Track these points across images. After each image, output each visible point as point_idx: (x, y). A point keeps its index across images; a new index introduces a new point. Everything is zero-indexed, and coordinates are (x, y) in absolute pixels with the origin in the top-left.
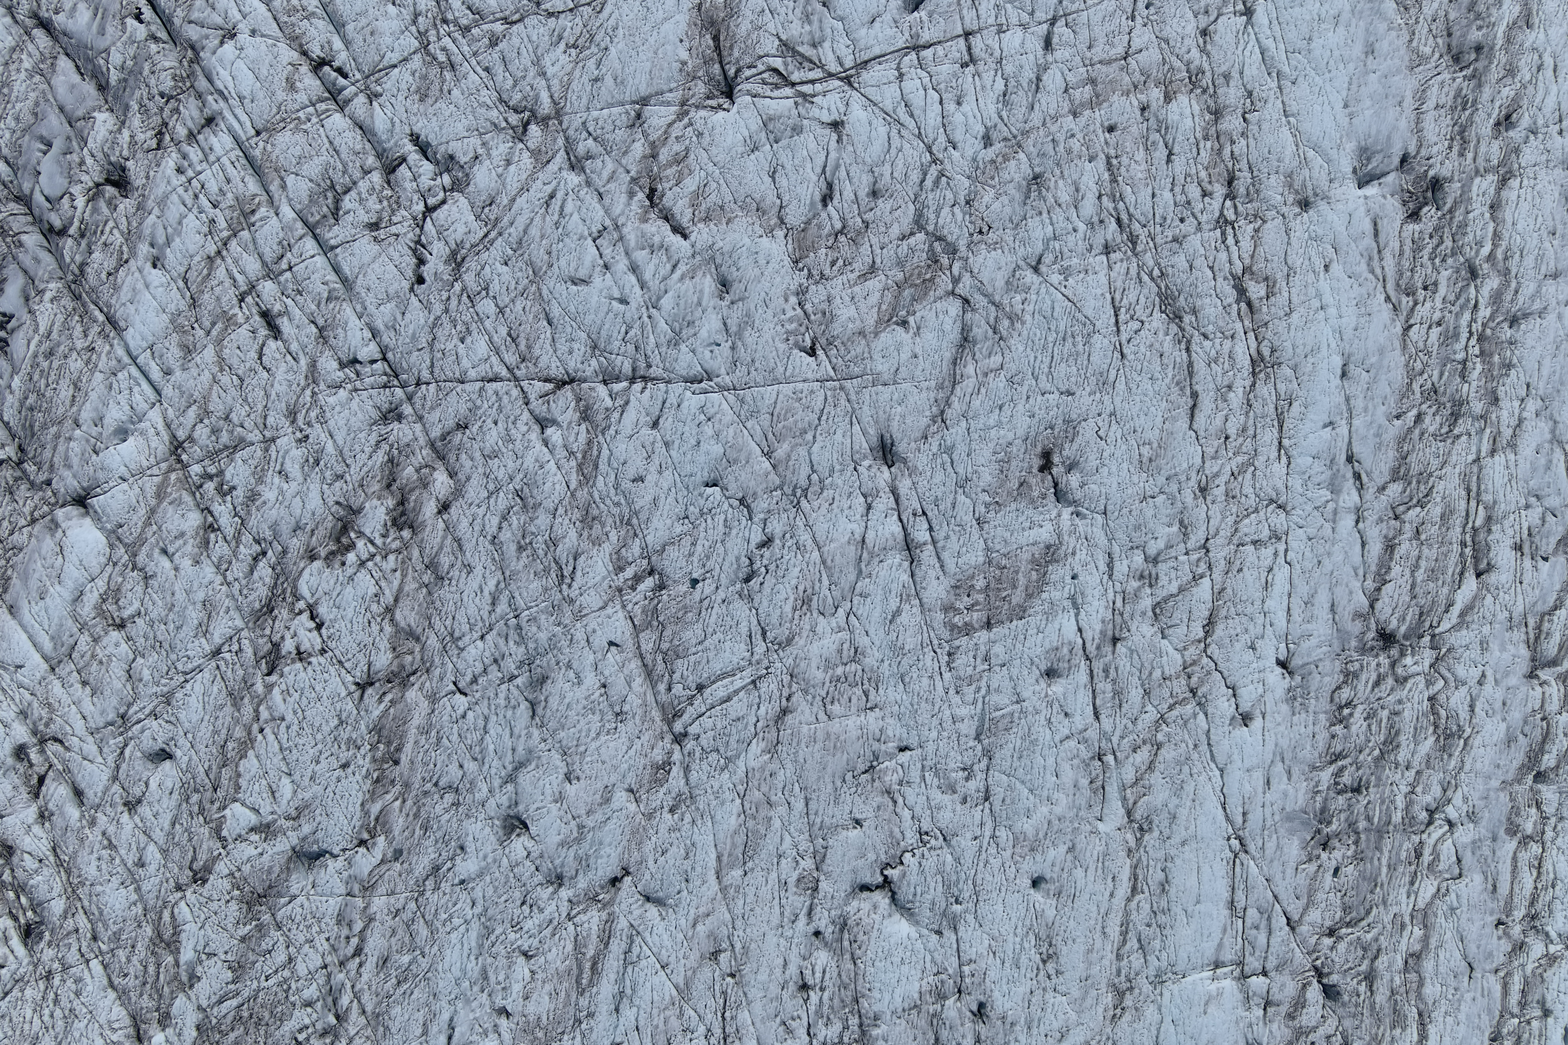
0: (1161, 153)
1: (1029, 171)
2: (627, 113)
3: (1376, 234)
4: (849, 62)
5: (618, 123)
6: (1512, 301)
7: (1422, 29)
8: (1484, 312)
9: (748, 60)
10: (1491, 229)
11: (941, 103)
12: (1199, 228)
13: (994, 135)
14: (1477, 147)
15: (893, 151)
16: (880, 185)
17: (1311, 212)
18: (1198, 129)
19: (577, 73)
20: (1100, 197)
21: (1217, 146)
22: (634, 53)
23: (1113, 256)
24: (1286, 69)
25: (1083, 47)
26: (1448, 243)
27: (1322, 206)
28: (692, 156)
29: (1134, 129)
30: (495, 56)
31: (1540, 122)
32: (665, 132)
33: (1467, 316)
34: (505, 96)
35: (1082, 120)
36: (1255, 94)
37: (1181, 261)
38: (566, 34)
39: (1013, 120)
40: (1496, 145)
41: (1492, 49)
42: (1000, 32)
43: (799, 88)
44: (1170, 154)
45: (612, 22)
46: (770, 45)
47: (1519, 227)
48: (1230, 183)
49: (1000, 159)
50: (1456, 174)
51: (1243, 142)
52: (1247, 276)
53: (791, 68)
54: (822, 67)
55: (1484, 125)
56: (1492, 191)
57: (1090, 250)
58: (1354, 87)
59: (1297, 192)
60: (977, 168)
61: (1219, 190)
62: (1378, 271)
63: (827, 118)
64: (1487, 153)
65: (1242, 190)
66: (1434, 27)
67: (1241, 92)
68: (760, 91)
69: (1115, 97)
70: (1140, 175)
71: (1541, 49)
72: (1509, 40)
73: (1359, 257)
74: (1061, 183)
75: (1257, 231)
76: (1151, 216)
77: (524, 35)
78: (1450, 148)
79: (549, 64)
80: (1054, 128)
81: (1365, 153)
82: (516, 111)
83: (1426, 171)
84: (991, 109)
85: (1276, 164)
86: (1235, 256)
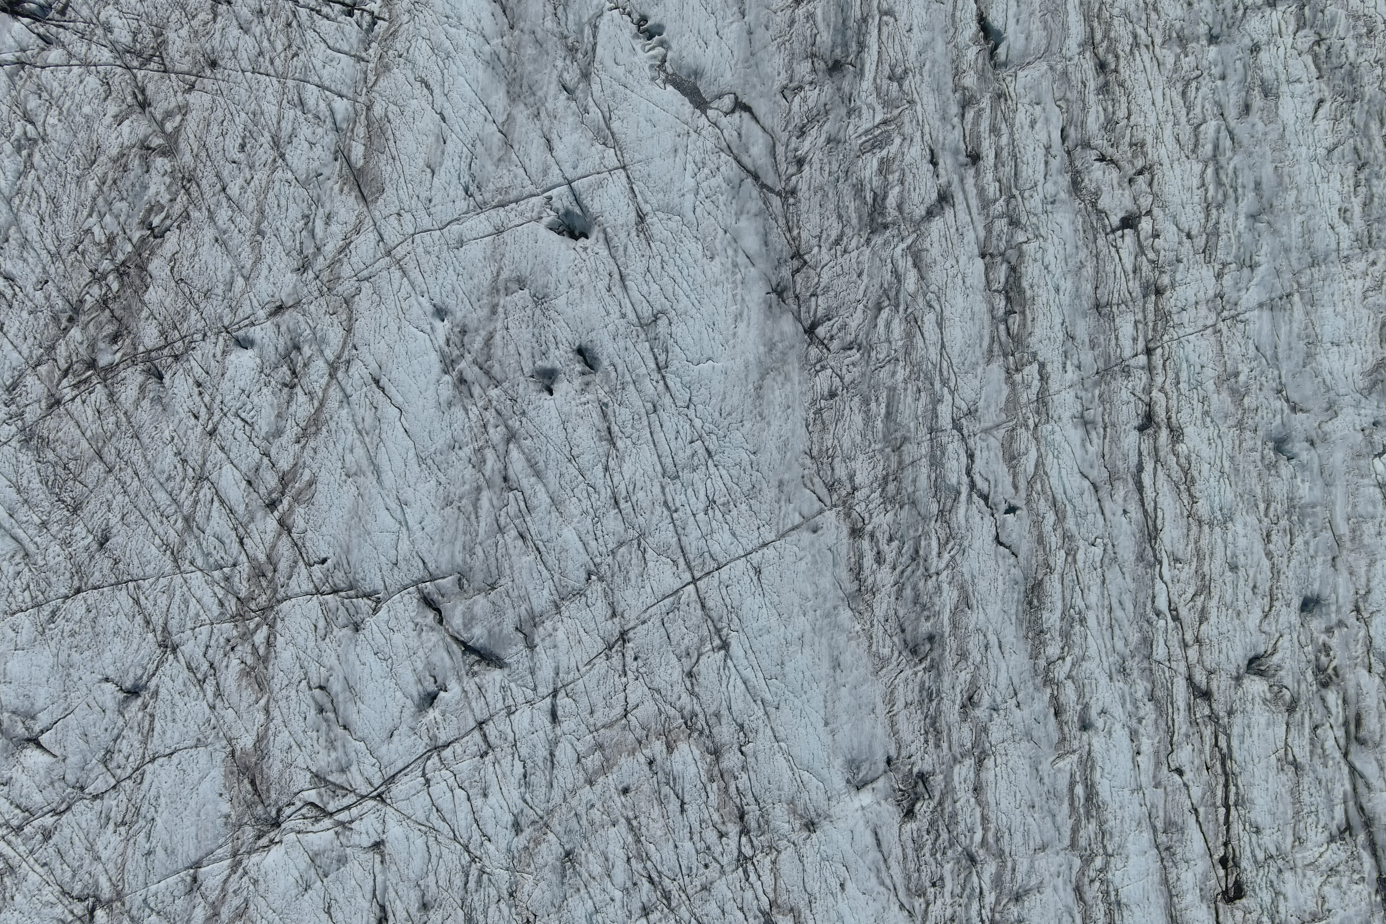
0: (674, 805)
1: (561, 850)
2: (183, 880)
3: (879, 844)
4: (377, 781)
5: (176, 893)
6: (1012, 880)
7: (878, 631)
8: (990, 898)
9: (285, 799)
10: (978, 815)
11: (469, 799)
12: (723, 872)
13: (523, 821)
14: (949, 736)
15: (434, 860)
16: (428, 898)
17: (818, 832)
18: (702, 773)
19: (130, 851)
20: (629, 859)
21: (722, 784)
22: (178, 820)
23: (651, 917)
24: (768, 697)
25: (585, 714)
26: (944, 836)
27: (826, 825)
28: (252, 907)
29: (646, 788)
30: (51, 850)
31: (999, 699)
32: (223, 890)
33: (975, 906)
34: (67, 889)
35: (598, 788)
36: (746, 726)
37: (712, 908)
38: (112, 814)
39: (536, 801)
40: (966, 728)
41: (942, 636)
42: (509, 714)
43: (337, 817)
44: (683, 804)
45: (153, 792)
46: (302, 780)
47: (1002, 806)
48: (742, 817)
49: (532, 845)
50: (937, 766)
51: (745, 776)
52: (774, 910)
53: (325, 798)
54: (354, 791)
55: (951, 712)
56: (972, 775)
57: (630, 917)
58: (829, 704)
59: (801, 817)
60: (513, 858)
61: (733, 829)
62: (888, 882)
63: (367, 842)
64: (960, 738)
65: (753, 825)
66: (887, 627)
67: (734, 727)
68: (302, 827)
69: (623, 760)
70: (659, 833)
71: (984, 629)
72: (955, 626)
73: (868, 872)
74: (590, 856)
75: (774, 862)
76: (678, 870)
77: (74, 824)
78: (926, 741)
79: (101, 849)
80: (574, 802)
81: (853, 764)
82: (80, 900)
83: (911, 770)
84: (514, 796)
85: (778, 793)
86: (760, 892)
